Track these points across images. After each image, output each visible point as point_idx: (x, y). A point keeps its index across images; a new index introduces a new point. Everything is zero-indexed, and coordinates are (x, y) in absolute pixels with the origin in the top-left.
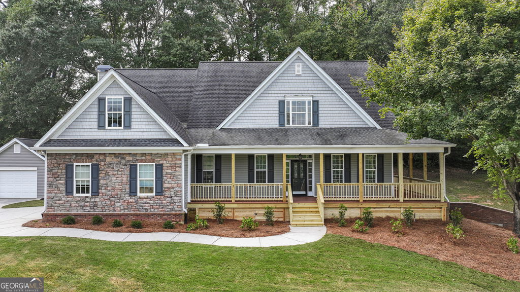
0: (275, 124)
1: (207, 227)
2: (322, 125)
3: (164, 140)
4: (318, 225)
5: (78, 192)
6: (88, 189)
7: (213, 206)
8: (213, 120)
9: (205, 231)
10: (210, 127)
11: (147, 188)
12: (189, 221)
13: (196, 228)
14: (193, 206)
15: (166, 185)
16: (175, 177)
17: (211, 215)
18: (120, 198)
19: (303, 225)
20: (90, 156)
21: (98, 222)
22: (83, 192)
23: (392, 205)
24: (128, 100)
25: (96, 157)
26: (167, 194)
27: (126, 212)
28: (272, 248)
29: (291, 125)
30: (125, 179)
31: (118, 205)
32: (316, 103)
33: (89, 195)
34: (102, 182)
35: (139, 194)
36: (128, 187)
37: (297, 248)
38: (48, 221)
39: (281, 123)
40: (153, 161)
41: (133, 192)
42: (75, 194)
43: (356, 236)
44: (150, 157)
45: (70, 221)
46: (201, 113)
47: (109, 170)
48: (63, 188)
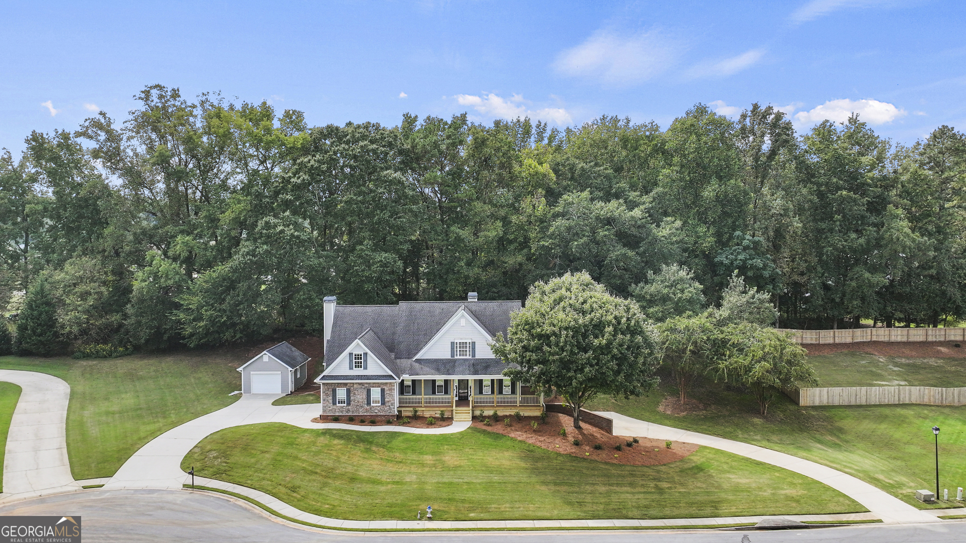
0: (449, 357)
1: (409, 422)
2: (478, 356)
3: (385, 376)
4: (468, 421)
5: (339, 403)
6: (344, 402)
7: (412, 409)
8: (410, 354)
9: (408, 425)
10: (409, 358)
11: (376, 401)
12: (399, 419)
13: (404, 423)
14: (400, 409)
15: (386, 400)
16: (391, 395)
17: (410, 414)
18: (362, 407)
19: (460, 421)
20: (345, 384)
21: (351, 420)
22: (342, 403)
23: (512, 408)
24: (366, 354)
25: (349, 385)
26: (387, 404)
27: (365, 414)
28: (441, 434)
29: (458, 357)
30: (365, 396)
31: (360, 410)
32: (474, 343)
33: (345, 405)
34: (352, 398)
35: (372, 405)
36: (366, 400)
37: (452, 434)
38: (324, 419)
39: (453, 355)
40: (379, 387)
41: (369, 403)
42: (338, 405)
43: (485, 428)
44: (378, 385)
45: (336, 419)
46: (402, 347)
47: (356, 392)
48: (331, 401)
